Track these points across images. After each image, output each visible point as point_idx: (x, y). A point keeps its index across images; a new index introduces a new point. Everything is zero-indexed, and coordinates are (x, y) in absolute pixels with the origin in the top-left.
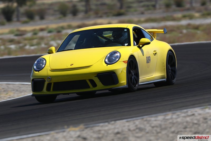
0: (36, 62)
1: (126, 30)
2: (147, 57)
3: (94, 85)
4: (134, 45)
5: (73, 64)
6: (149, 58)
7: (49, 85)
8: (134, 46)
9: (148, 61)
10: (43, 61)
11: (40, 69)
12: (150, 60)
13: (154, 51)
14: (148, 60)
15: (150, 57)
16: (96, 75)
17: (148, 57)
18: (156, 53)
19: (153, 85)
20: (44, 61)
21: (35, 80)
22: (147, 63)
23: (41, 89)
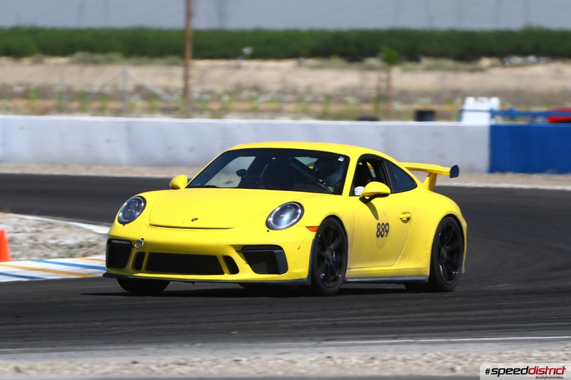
0: (125, 204)
1: (341, 159)
2: (379, 224)
3: (234, 269)
4: (352, 194)
5: (196, 219)
6: (385, 227)
7: (140, 256)
8: (350, 195)
9: (381, 233)
10: (140, 202)
11: (128, 219)
12: (387, 231)
13: (404, 213)
14: (381, 230)
15: (387, 224)
16: (240, 249)
17: (383, 224)
18: (408, 219)
19: (402, 287)
20: (143, 204)
21: (113, 241)
22: (378, 236)
23: (122, 265)
